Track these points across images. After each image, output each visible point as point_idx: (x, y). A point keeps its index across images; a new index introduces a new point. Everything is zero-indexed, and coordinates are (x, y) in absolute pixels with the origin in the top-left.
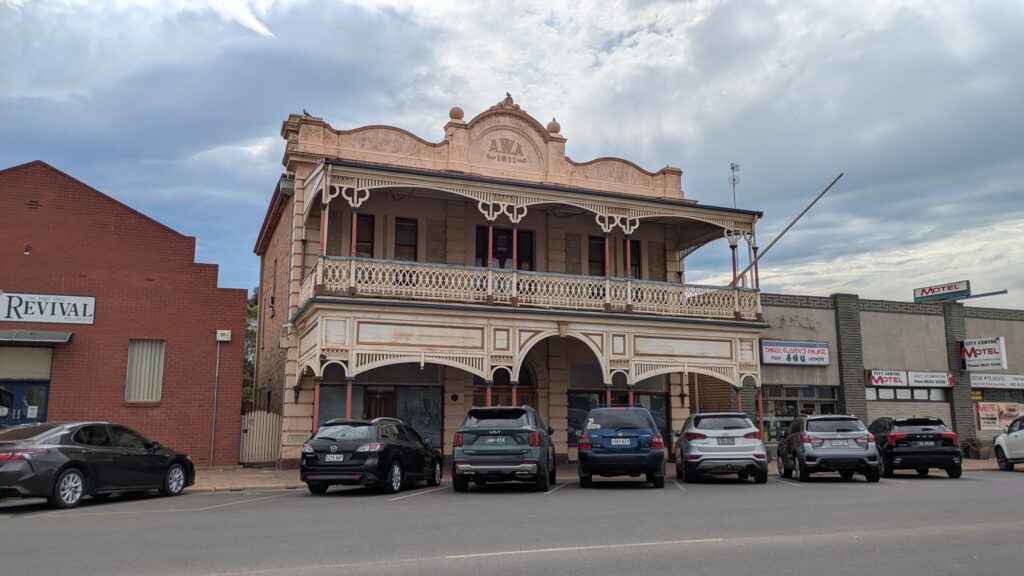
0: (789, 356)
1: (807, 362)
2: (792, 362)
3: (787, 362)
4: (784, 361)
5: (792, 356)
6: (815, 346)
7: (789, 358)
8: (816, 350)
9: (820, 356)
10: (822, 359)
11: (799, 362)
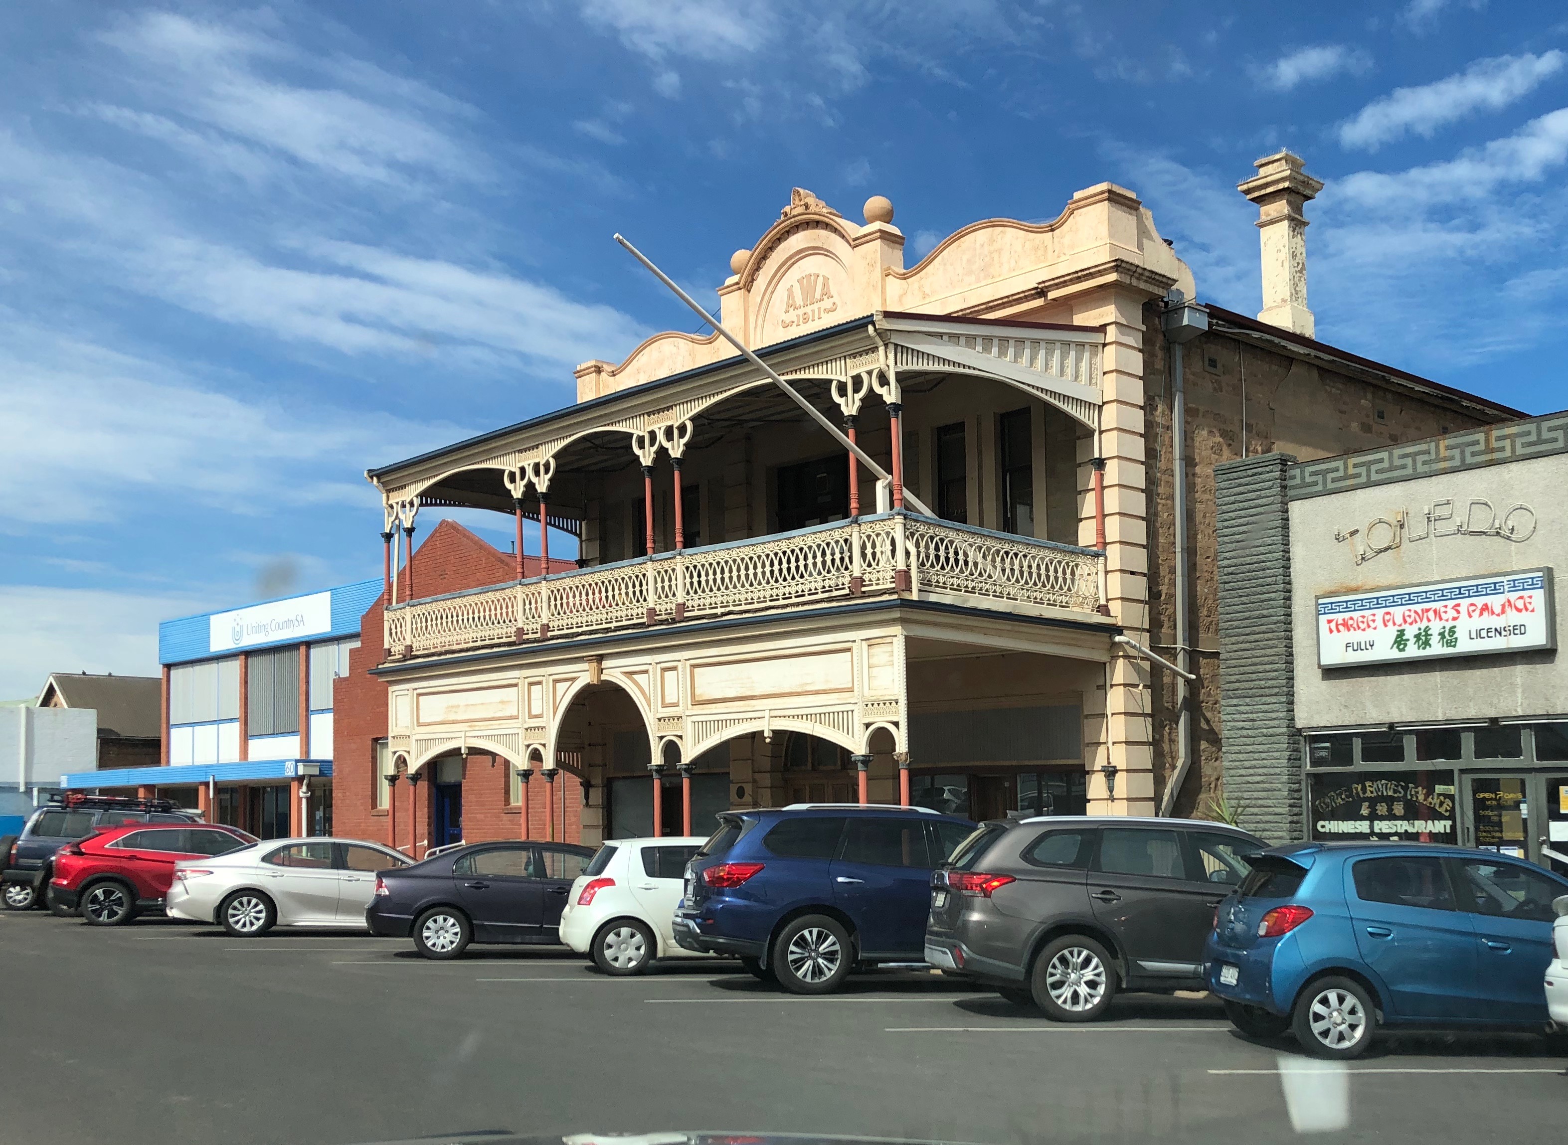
0: (1401, 633)
1: (1465, 646)
2: (1413, 651)
3: (1394, 654)
4: (1385, 652)
5: (1410, 632)
6: (1496, 590)
7: (1400, 641)
8: (1495, 602)
9: (1513, 618)
10: (1518, 629)
11: (1437, 649)
